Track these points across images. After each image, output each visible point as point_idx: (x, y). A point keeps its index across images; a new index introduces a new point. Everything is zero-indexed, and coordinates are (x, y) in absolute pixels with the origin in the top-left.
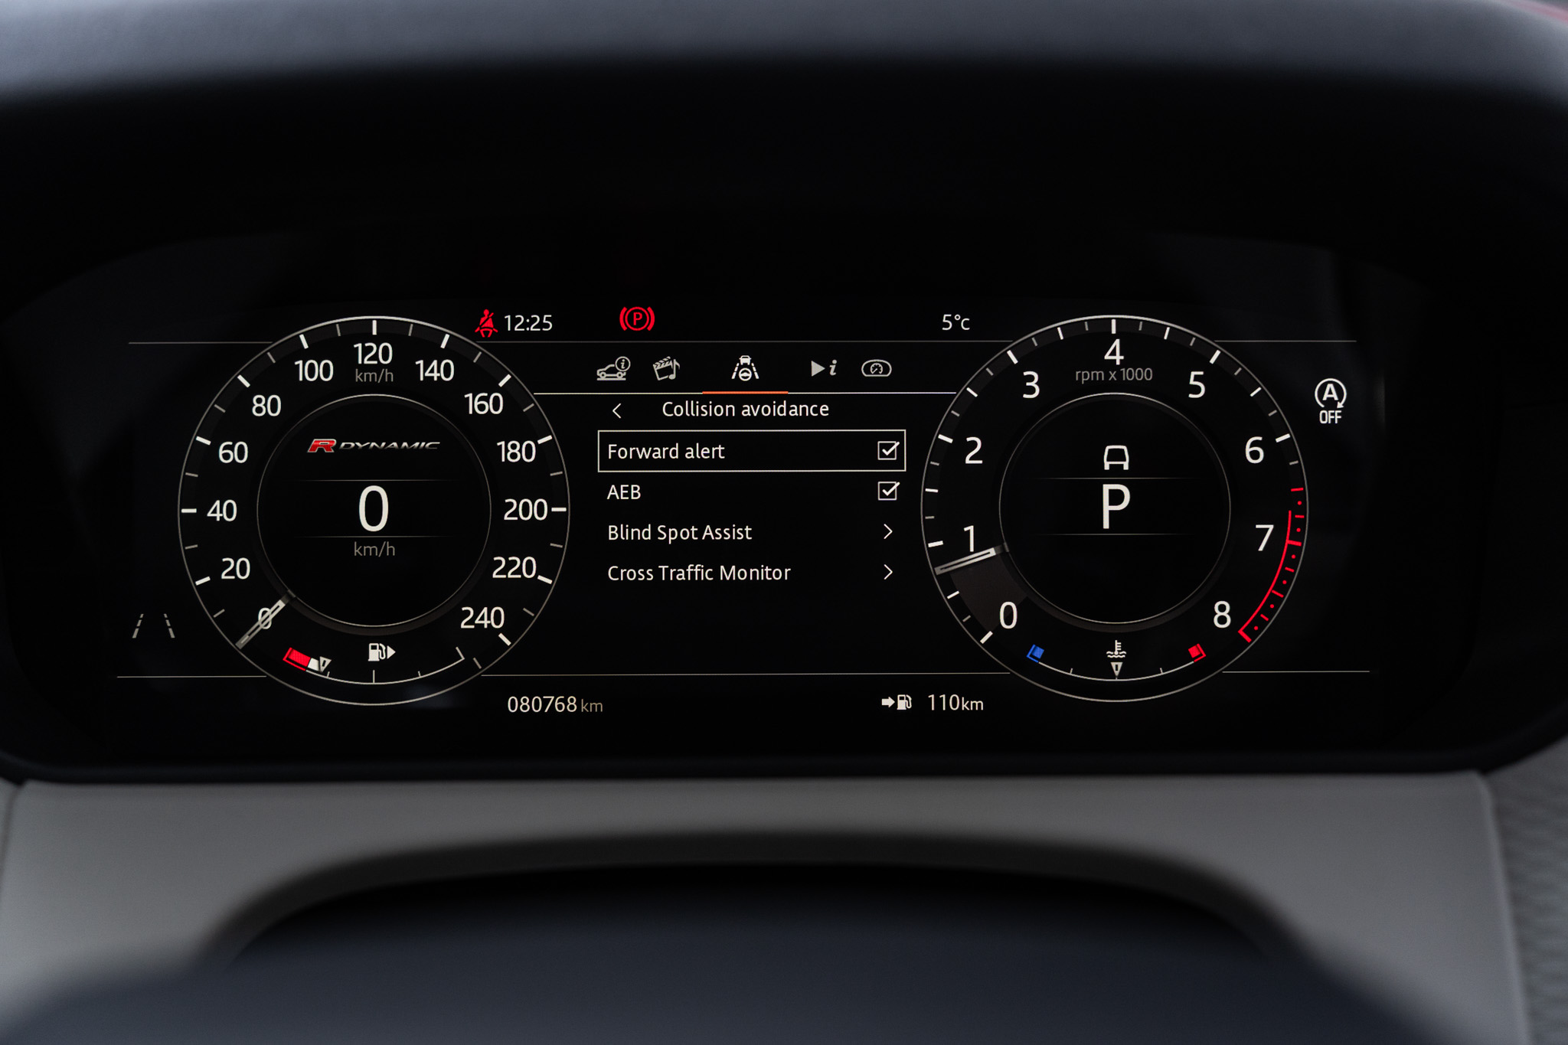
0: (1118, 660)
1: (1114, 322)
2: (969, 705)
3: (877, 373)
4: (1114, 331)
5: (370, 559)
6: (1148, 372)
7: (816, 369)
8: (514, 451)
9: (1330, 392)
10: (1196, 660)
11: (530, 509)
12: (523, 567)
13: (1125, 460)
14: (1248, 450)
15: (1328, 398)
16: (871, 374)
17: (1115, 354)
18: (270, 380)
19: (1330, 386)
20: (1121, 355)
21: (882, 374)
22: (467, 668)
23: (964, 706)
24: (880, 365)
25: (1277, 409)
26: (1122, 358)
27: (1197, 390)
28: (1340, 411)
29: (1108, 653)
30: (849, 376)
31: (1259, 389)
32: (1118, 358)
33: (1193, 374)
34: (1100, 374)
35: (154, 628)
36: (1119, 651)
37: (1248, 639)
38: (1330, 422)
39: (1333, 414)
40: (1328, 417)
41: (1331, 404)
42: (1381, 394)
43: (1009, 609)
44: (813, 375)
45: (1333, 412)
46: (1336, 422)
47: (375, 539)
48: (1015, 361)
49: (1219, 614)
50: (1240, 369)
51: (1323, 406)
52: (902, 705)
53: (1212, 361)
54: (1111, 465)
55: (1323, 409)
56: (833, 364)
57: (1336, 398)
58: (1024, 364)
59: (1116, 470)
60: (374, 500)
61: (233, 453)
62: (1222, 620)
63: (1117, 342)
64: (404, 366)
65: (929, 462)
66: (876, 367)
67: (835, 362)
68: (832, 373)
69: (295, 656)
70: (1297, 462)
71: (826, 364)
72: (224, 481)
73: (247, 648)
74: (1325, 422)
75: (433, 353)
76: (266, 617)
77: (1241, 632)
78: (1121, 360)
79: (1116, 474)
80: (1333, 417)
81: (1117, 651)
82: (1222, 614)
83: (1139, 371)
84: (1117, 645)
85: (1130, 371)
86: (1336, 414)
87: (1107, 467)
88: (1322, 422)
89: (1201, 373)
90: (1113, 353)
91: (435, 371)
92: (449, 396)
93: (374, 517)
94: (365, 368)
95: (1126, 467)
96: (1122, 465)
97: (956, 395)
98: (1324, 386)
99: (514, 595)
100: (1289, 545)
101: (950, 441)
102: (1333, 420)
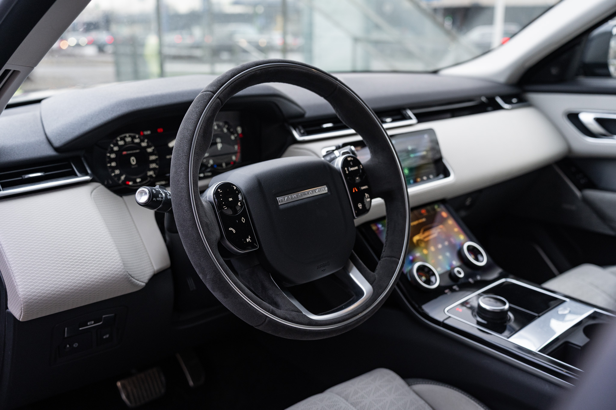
5: (134, 168)
10: (232, 165)
11: (153, 158)
12: (153, 166)
18: (116, 144)
22: (150, 181)
25: (234, 132)
27: (226, 131)
47: (135, 165)
61: (113, 156)
64: (132, 141)
69: (128, 182)
70: (238, 139)
72: (112, 160)
73: (122, 183)
75: (136, 138)
76: (123, 178)
91: (137, 141)
92: (139, 144)
93: (133, 162)
94: (128, 142)
98: (238, 128)
99: (154, 169)
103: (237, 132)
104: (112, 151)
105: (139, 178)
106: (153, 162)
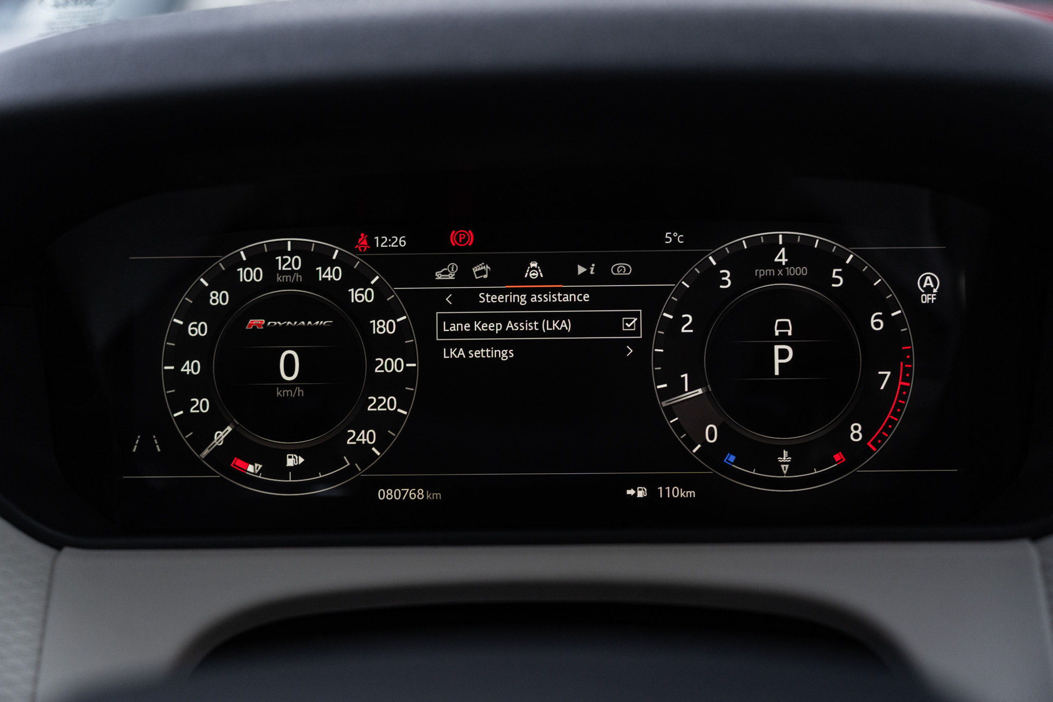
0: (786, 463)
1: (781, 236)
2: (685, 494)
3: (621, 272)
4: (781, 243)
5: (288, 399)
6: (804, 270)
7: (581, 270)
8: (381, 327)
9: (928, 282)
10: (839, 463)
11: (392, 365)
12: (388, 403)
13: (789, 329)
14: (873, 321)
15: (927, 286)
16: (617, 273)
17: (782, 258)
19: (928, 278)
20: (786, 258)
21: (625, 273)
22: (351, 470)
23: (682, 494)
24: (624, 267)
25: (892, 293)
26: (787, 260)
27: (838, 281)
28: (935, 295)
29: (779, 458)
30: (603, 275)
31: (880, 280)
32: (784, 261)
33: (835, 270)
34: (772, 272)
35: (147, 445)
36: (786, 457)
37: (874, 449)
38: (928, 302)
39: (930, 297)
40: (927, 299)
41: (929, 290)
42: (963, 282)
43: (711, 430)
44: (579, 274)
45: (930, 295)
46: (933, 302)
47: (291, 385)
48: (714, 263)
49: (854, 432)
50: (866, 267)
51: (923, 291)
52: (641, 494)
53: (848, 262)
54: (779, 332)
55: (923, 293)
56: (592, 267)
57: (932, 286)
58: (721, 265)
59: (783, 336)
60: (289, 360)
61: (197, 330)
62: (856, 436)
63: (783, 250)
64: (308, 271)
65: (657, 332)
66: (621, 269)
67: (593, 265)
68: (592, 273)
69: (239, 463)
70: (906, 329)
71: (588, 267)
72: (191, 348)
73: (207, 458)
74: (925, 302)
75: (327, 262)
76: (219, 437)
77: (869, 444)
78: (786, 262)
79: (783, 338)
80: (930, 299)
81: (785, 457)
82: (856, 432)
83: (798, 269)
84: (785, 453)
85: (792, 269)
86: (932, 297)
87: (777, 334)
88: (923, 302)
89: (840, 270)
90: (781, 257)
91: (329, 274)
92: (338, 291)
93: (289, 371)
94: (283, 273)
95: (790, 333)
96: (787, 332)
97: (674, 287)
98: (924, 278)
99: (382, 422)
100: (901, 385)
101: (671, 317)
102: (930, 301)
103: (911, 296)
104: (199, 310)
105: (299, 453)
106: (388, 385)
